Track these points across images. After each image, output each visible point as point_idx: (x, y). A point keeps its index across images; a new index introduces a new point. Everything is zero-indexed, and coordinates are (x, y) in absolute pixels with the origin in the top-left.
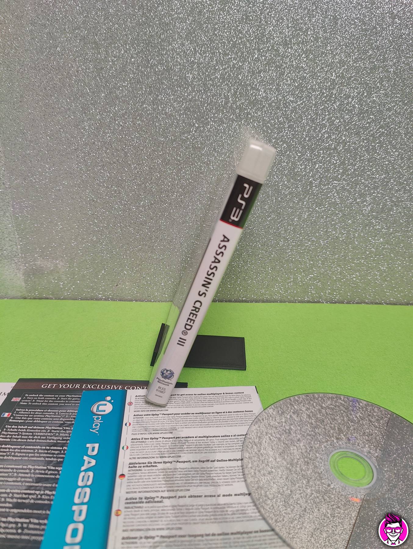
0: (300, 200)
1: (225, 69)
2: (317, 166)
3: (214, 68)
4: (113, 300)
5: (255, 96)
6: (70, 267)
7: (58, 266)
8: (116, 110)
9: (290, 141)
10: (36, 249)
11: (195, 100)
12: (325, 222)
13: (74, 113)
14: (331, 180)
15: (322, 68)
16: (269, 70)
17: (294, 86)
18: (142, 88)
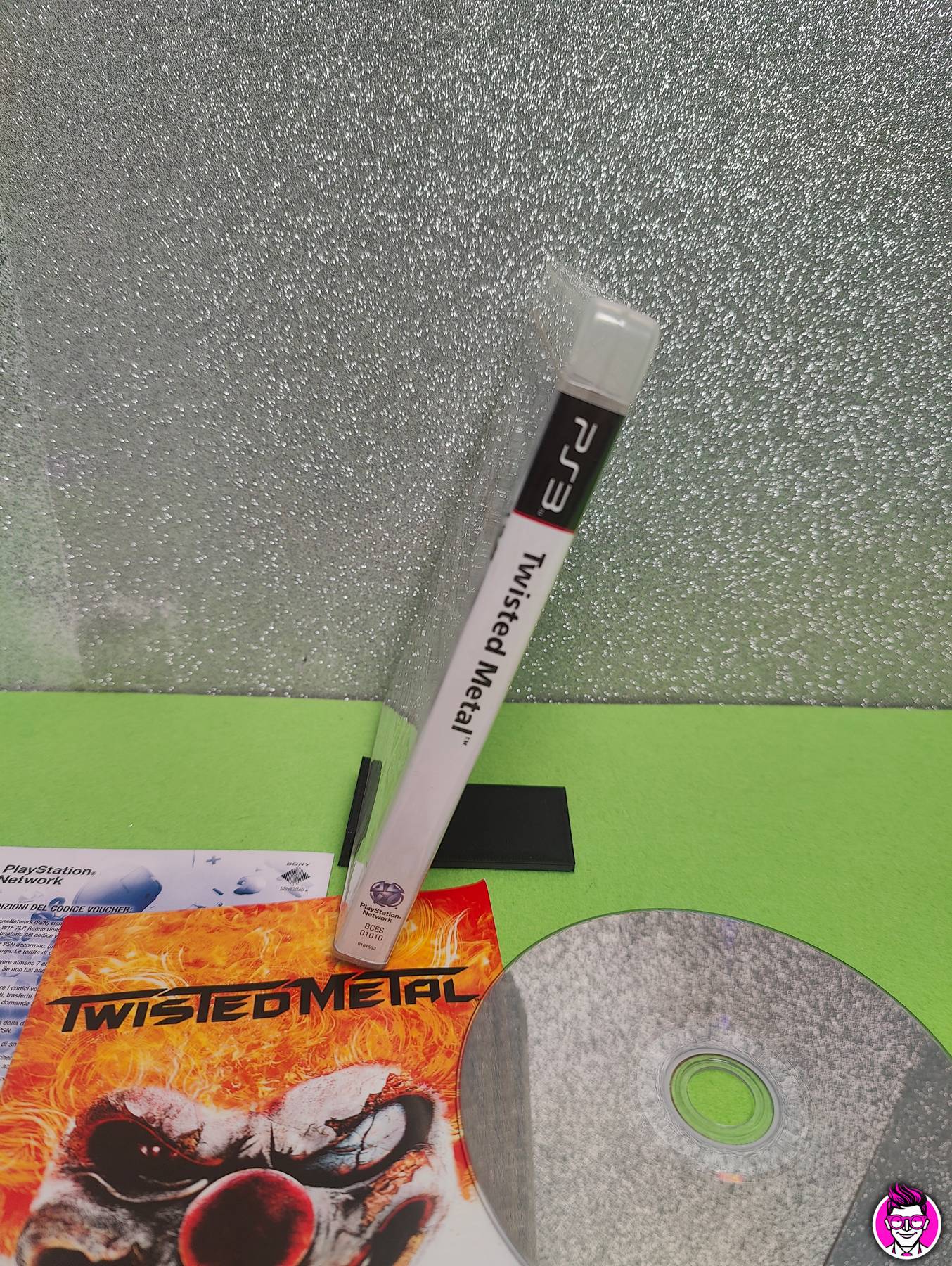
0: (765, 451)
1: (585, 119)
2: (810, 366)
3: (559, 117)
4: (294, 694)
5: (661, 188)
6: (189, 614)
7: (162, 612)
8: (308, 223)
9: (744, 305)
10: (107, 570)
11: (510, 199)
12: (824, 507)
13: (202, 230)
14: (843, 402)
15: (833, 119)
16: (698, 123)
17: (761, 164)
18: (374, 168)
